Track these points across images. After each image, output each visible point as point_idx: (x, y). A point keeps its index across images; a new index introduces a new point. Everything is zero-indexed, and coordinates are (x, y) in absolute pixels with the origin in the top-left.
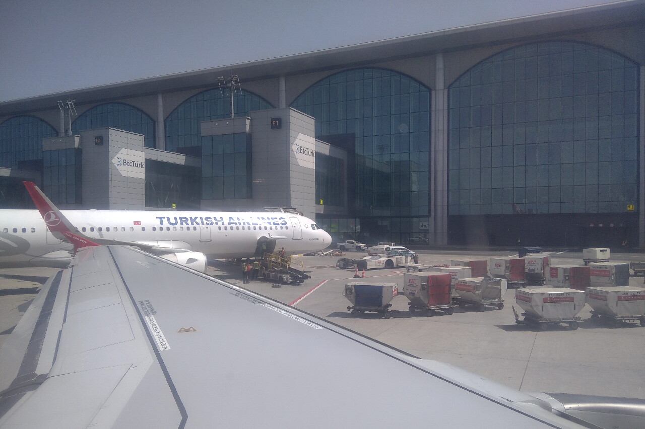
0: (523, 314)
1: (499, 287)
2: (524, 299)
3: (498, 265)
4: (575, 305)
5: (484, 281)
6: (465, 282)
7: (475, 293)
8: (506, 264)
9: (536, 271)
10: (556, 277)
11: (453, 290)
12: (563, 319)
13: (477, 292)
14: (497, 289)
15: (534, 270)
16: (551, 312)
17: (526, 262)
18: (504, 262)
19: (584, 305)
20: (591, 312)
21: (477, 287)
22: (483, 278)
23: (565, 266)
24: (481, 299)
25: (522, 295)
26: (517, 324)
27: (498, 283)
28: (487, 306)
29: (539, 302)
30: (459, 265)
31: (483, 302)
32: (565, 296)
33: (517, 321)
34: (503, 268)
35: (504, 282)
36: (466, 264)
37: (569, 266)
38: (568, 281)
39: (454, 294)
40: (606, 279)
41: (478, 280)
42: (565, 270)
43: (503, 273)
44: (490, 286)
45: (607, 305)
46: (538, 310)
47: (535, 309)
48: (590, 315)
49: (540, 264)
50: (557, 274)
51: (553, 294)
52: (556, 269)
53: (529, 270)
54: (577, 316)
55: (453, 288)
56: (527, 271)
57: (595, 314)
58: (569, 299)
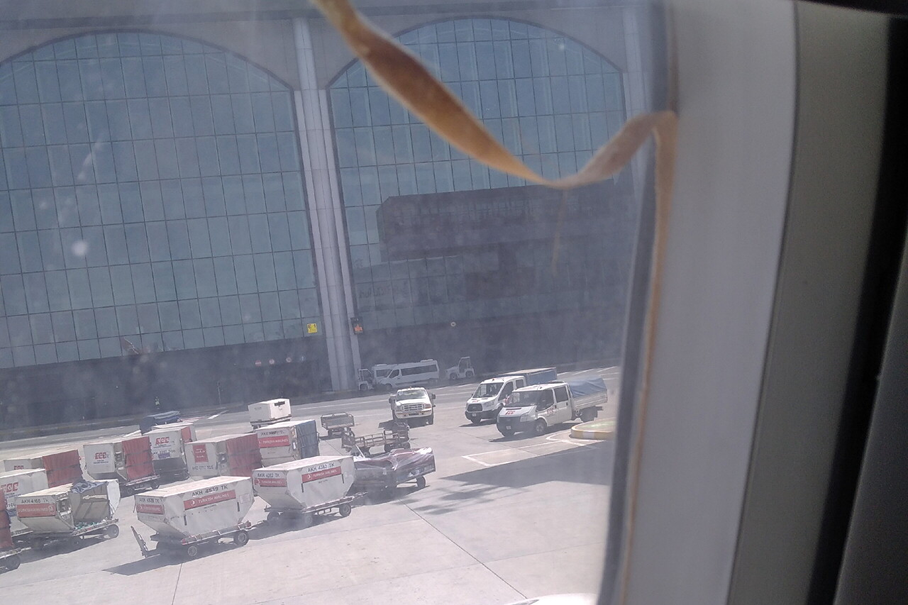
0: (153, 538)
1: (104, 497)
2: (152, 510)
3: (101, 455)
4: (238, 503)
5: (74, 491)
6: (37, 499)
7: (58, 518)
8: (115, 451)
9: (173, 455)
10: (205, 459)
11: (14, 520)
12: (222, 531)
13: (62, 514)
14: (102, 500)
15: (168, 454)
16: (201, 525)
17: (153, 441)
18: (111, 448)
19: (254, 501)
20: (266, 510)
21: (62, 504)
22: (70, 485)
23: (217, 439)
24: (73, 527)
25: (146, 503)
26: (144, 557)
27: (103, 489)
28: (86, 537)
29: (178, 509)
30: (21, 467)
31: (79, 531)
32: (220, 491)
33: (145, 552)
34: (111, 459)
35: (113, 486)
36: (36, 463)
37: (224, 438)
38: (225, 465)
39: (17, 527)
40: (284, 451)
41: (62, 490)
42: (218, 445)
43: (112, 470)
44: (87, 497)
45: (287, 493)
46: (179, 526)
47: (173, 523)
48: (264, 516)
49: (177, 442)
50: (205, 454)
51: (200, 492)
52: (203, 446)
53: (159, 456)
54: (244, 521)
55: (14, 515)
56: (155, 457)
57: (272, 512)
58: (227, 495)
